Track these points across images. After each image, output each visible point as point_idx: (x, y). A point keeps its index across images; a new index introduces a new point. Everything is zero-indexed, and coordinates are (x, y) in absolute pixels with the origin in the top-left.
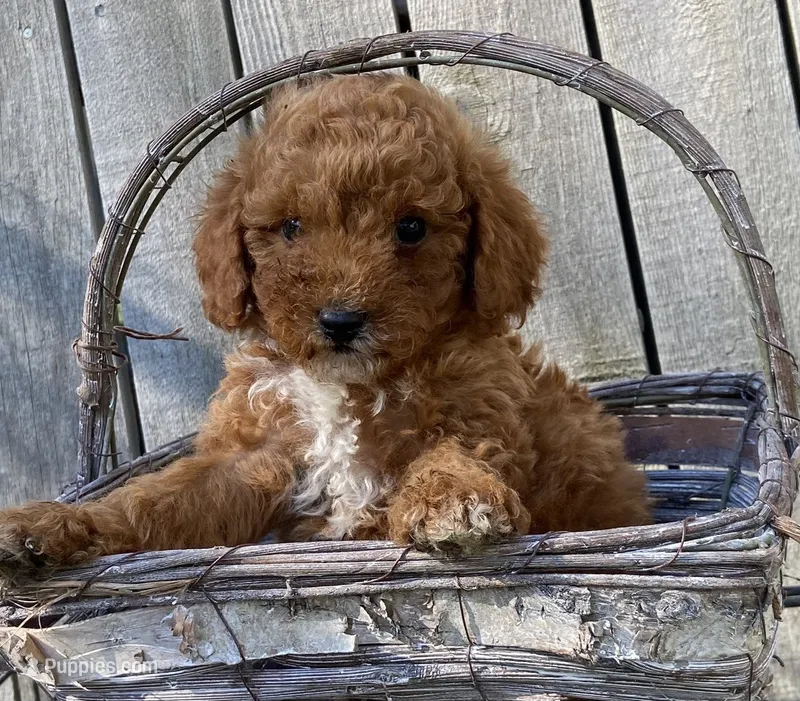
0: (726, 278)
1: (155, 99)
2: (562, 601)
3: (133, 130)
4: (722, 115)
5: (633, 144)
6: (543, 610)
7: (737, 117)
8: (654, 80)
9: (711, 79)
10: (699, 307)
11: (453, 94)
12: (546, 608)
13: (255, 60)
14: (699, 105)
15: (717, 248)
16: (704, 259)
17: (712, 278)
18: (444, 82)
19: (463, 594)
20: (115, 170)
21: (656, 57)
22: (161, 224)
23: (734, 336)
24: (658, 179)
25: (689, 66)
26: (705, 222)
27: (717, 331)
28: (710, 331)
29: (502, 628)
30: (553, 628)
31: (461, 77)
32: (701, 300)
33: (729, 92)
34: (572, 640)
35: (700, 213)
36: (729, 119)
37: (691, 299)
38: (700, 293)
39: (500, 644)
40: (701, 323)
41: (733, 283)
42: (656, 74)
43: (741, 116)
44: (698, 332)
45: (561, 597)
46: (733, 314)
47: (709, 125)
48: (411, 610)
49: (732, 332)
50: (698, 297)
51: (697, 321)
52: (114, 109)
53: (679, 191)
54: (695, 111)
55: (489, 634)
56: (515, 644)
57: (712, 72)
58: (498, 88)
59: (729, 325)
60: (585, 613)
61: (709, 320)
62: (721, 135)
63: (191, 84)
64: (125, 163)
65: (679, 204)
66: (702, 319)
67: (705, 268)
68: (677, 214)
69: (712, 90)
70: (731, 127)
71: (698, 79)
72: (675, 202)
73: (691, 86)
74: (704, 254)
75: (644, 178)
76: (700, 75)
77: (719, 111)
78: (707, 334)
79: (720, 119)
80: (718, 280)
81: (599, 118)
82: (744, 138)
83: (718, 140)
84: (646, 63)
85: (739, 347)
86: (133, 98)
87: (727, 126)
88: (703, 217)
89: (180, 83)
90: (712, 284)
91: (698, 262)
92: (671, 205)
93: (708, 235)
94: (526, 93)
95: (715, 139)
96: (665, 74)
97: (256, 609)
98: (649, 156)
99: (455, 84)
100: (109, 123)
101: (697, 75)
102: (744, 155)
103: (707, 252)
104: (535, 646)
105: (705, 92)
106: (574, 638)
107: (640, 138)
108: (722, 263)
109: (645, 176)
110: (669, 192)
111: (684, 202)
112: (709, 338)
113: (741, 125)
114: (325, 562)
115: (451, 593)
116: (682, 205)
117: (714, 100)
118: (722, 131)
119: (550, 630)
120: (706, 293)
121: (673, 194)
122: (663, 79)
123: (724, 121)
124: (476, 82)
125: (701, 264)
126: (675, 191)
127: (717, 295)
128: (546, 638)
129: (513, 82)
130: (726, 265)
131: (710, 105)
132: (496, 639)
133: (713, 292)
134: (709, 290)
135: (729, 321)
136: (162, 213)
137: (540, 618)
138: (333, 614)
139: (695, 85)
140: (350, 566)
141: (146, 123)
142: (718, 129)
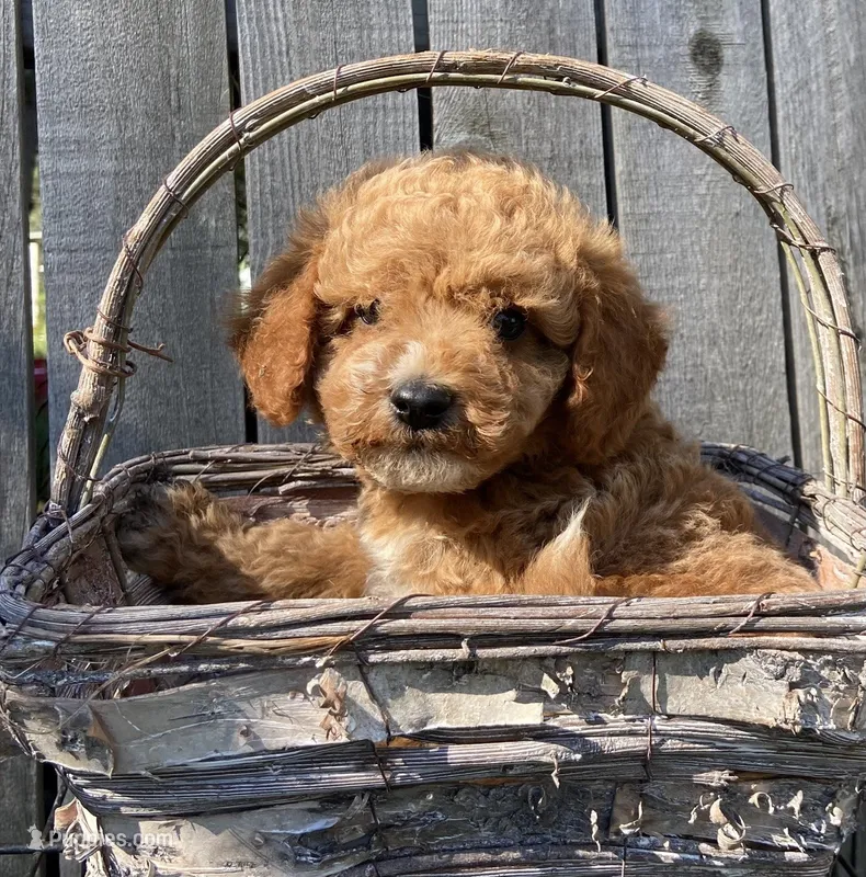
0: (701, 365)
1: (127, 78)
2: (772, 667)
3: (93, 107)
4: (715, 213)
5: (634, 225)
6: (744, 676)
7: (727, 217)
8: (659, 168)
9: (708, 178)
10: (675, 390)
11: (467, 142)
12: (749, 674)
13: (254, 62)
14: (695, 200)
15: (696, 336)
16: (684, 344)
17: (690, 363)
18: (458, 129)
19: (659, 658)
20: (62, 148)
21: (662, 148)
22: (113, 219)
23: (702, 420)
24: (652, 261)
25: (691, 162)
26: (689, 310)
27: (688, 414)
28: (682, 414)
29: (692, 696)
30: (753, 695)
31: (477, 127)
32: (677, 382)
33: (723, 193)
34: (773, 708)
35: (686, 299)
36: (719, 218)
37: (669, 381)
38: (677, 375)
39: (687, 713)
40: (675, 404)
41: (707, 370)
42: (661, 163)
43: (730, 217)
44: (671, 412)
45: (773, 663)
46: (703, 400)
47: (702, 220)
48: (591, 675)
49: (702, 417)
50: (675, 379)
51: (672, 402)
52: (72, 80)
53: (669, 277)
54: (691, 204)
55: (676, 702)
56: (704, 713)
57: (710, 172)
58: (512, 145)
59: (699, 410)
60: (794, 680)
61: (682, 403)
62: (712, 231)
63: (173, 71)
64: (77, 142)
65: (668, 289)
66: (676, 400)
67: (684, 351)
68: (666, 297)
69: (708, 189)
70: (720, 225)
71: (697, 176)
72: (665, 286)
73: (690, 181)
74: (685, 339)
75: (640, 258)
76: (699, 172)
77: (711, 209)
78: (679, 416)
79: (712, 216)
80: (695, 365)
81: (605, 195)
82: (730, 237)
83: (709, 235)
84: (654, 151)
85: (705, 432)
86: (98, 72)
87: (717, 224)
88: (688, 304)
89: (161, 67)
90: (689, 369)
91: (679, 346)
92: (661, 290)
93: (690, 322)
94: (539, 156)
95: (706, 234)
96: (669, 165)
97: (410, 672)
98: (646, 239)
99: (470, 133)
100: (63, 94)
101: (698, 172)
102: (728, 254)
103: (688, 338)
104: (727, 715)
105: (702, 190)
106: (776, 706)
107: (640, 220)
108: (699, 350)
109: (641, 257)
110: (661, 276)
111: (673, 287)
112: (680, 419)
113: (730, 225)
114: (515, 618)
115: (646, 657)
116: (670, 291)
117: (708, 198)
118: (712, 228)
119: (749, 698)
120: (683, 377)
121: (664, 278)
122: (666, 168)
123: (715, 219)
124: (491, 135)
125: (681, 348)
126: (666, 276)
127: (692, 380)
128: (741, 706)
129: (527, 143)
130: (703, 352)
131: (705, 202)
132: (683, 707)
133: (689, 377)
134: (685, 374)
135: (700, 406)
136: (116, 206)
137: (740, 685)
138: (502, 679)
139: (694, 181)
140: (546, 623)
141: (111, 103)
142: (709, 225)
